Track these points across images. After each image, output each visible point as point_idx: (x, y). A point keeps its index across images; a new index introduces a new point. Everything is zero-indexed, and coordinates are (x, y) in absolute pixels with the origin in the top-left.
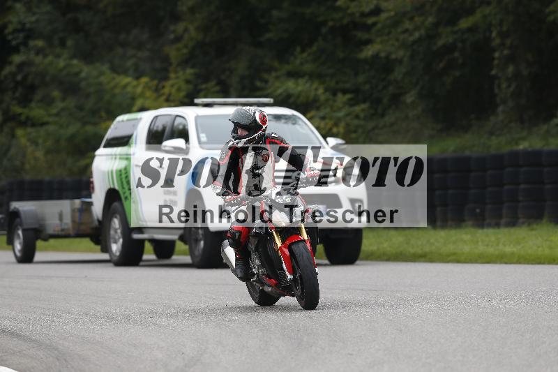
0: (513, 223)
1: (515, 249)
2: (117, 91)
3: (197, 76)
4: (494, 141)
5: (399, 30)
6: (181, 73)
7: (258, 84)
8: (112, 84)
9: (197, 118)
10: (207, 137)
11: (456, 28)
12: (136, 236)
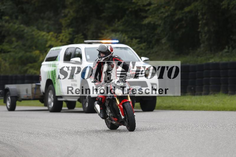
0: (207, 94)
1: (208, 105)
2: (40, 38)
3: (74, 31)
4: (199, 59)
5: (159, 12)
6: (67, 31)
7: (100, 35)
8: (38, 35)
9: (85, 49)
10: (90, 57)
11: (183, 12)
12: (59, 99)
